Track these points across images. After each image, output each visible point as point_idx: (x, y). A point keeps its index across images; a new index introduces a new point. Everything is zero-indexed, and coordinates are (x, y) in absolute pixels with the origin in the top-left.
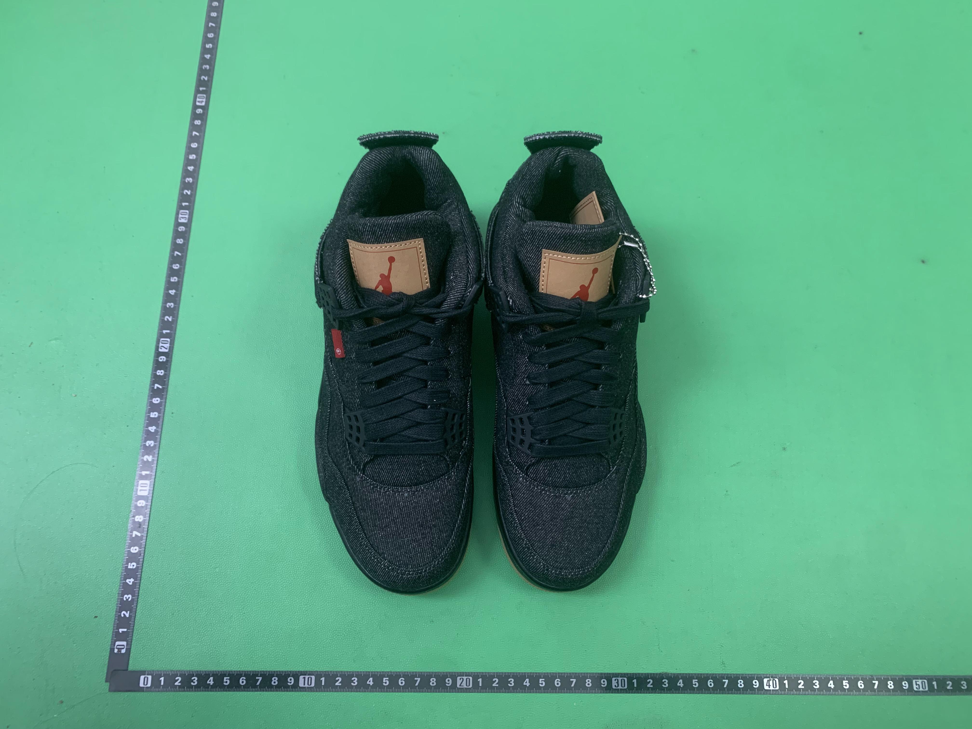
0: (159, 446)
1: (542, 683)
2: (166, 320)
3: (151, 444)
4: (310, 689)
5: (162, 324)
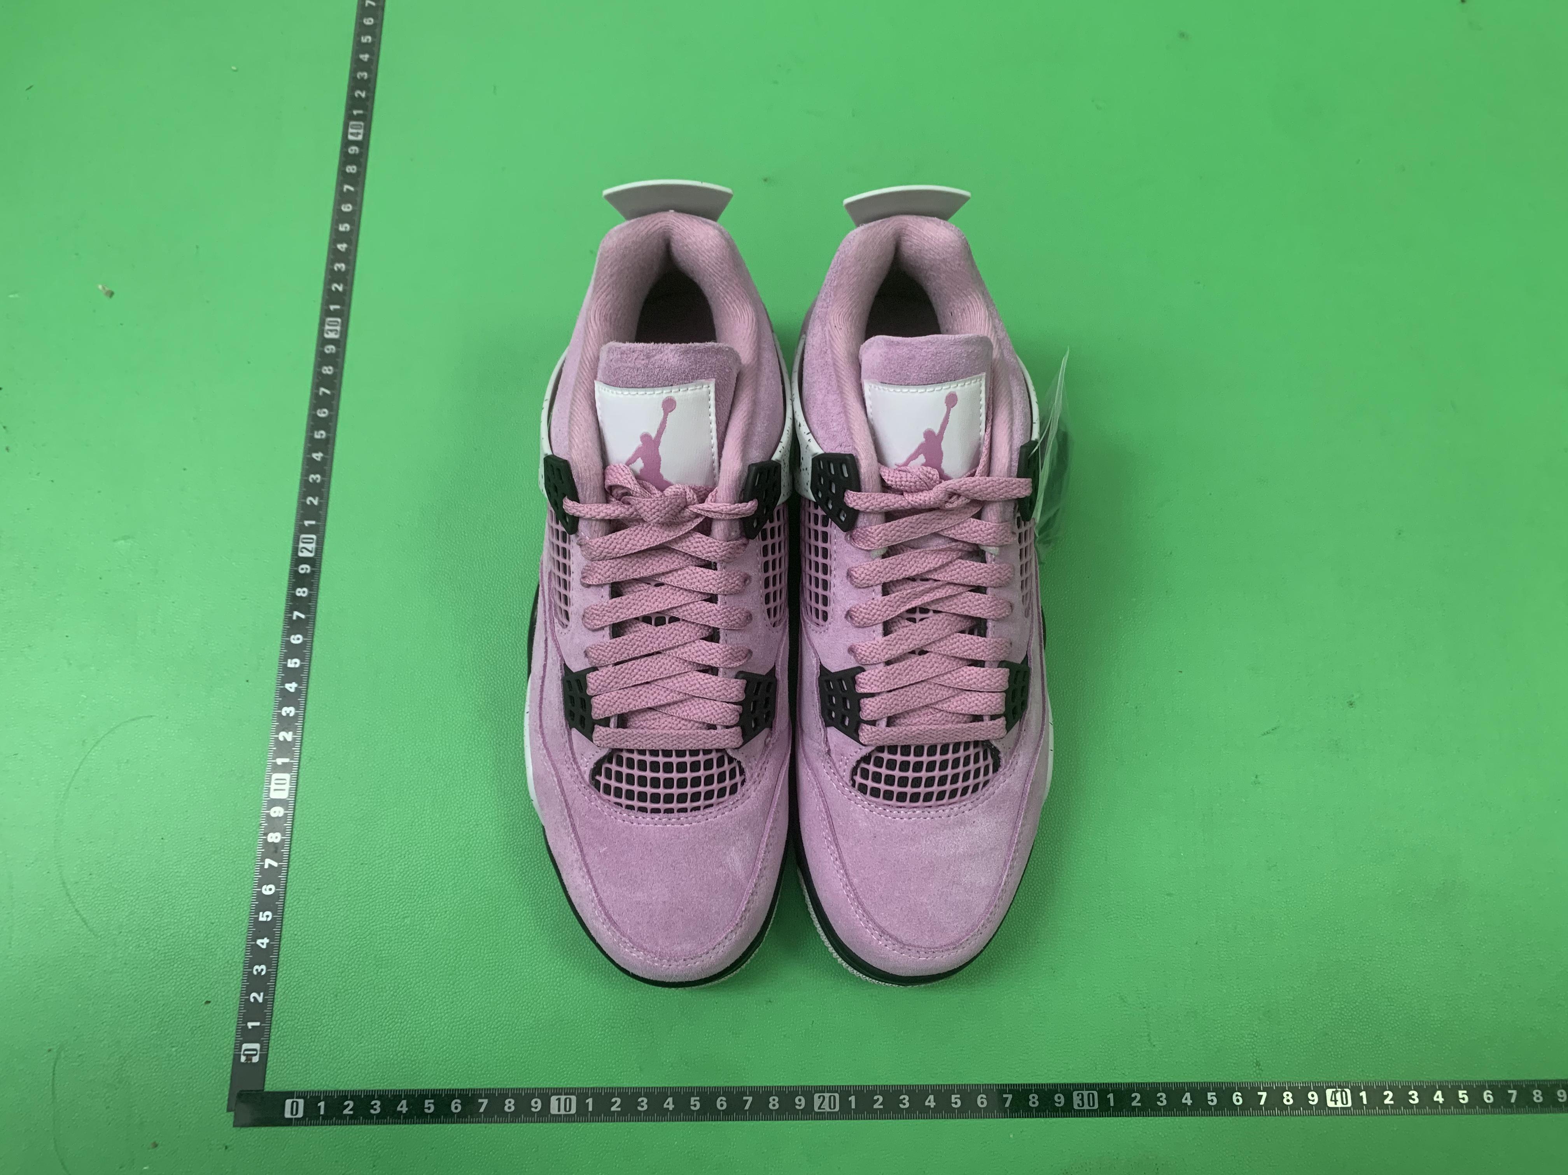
0: (304, 715)
1: (956, 1101)
2: (308, 503)
3: (291, 712)
4: (568, 1118)
5: (303, 509)
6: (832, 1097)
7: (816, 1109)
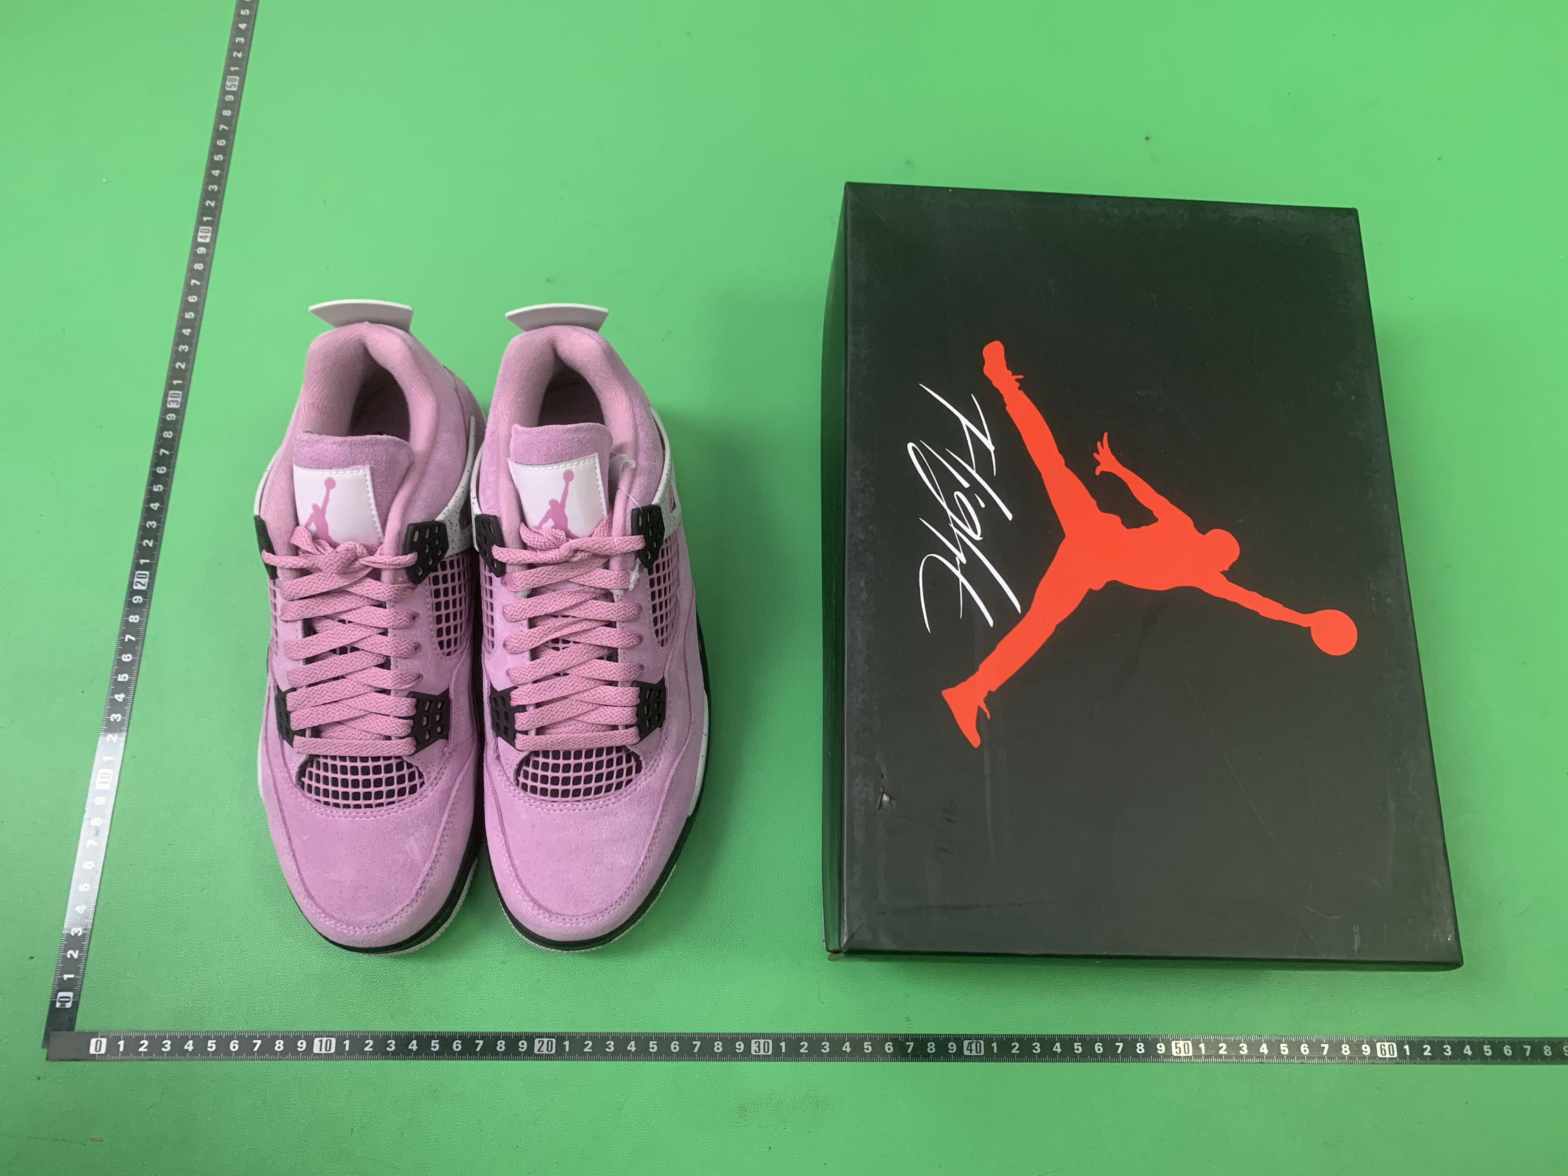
0: (129, 721)
1: (653, 1046)
2: (144, 545)
3: (118, 718)
4: (328, 1057)
5: (139, 550)
6: (550, 1042)
7: (536, 1051)
